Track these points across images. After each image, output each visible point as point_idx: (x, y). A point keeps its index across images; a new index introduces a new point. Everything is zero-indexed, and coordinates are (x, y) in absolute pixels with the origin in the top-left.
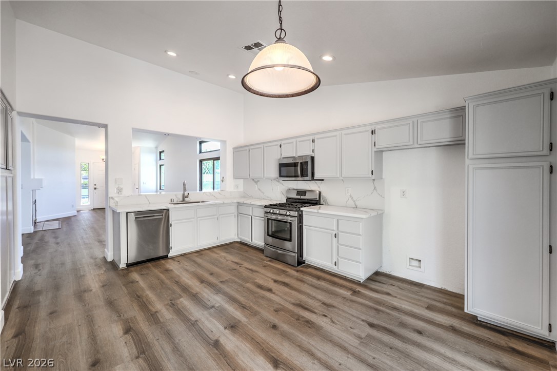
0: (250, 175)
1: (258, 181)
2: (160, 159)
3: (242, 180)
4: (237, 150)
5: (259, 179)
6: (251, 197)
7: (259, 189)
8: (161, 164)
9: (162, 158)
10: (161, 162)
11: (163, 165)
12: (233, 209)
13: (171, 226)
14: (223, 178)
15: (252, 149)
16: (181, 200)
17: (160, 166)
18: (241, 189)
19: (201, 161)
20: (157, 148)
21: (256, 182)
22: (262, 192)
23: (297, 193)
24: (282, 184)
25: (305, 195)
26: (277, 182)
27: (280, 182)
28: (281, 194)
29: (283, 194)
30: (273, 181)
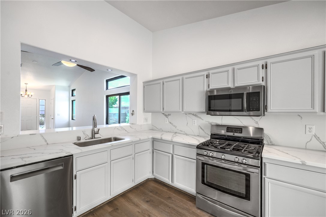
0: (163, 109)
1: (169, 115)
2: (72, 95)
3: (151, 113)
4: (147, 84)
5: (169, 113)
6: (161, 130)
7: (170, 123)
8: (73, 99)
9: (74, 95)
10: (73, 98)
11: (74, 100)
12: (149, 146)
13: (75, 178)
14: (133, 111)
15: (166, 82)
16: (90, 136)
17: (72, 101)
18: (150, 122)
19: (107, 97)
20: (69, 87)
21: (166, 115)
22: (174, 126)
23: (227, 130)
24: (200, 118)
25: (241, 133)
26: (194, 116)
27: (197, 116)
28: (199, 129)
29: (201, 128)
30: (189, 115)
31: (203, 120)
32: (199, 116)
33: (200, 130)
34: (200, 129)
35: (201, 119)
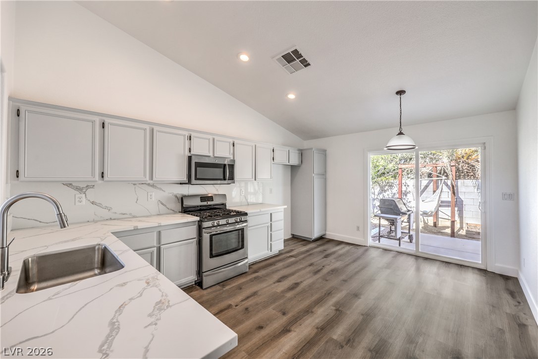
7: (93, 203)
21: (78, 189)
22: (106, 208)
23: (201, 200)
24: (161, 189)
25: (213, 201)
26: (151, 187)
27: (156, 186)
28: (158, 204)
29: (162, 204)
30: (140, 186)
31: (164, 191)
32: (158, 187)
33: (161, 206)
34: (160, 204)
35: (163, 190)
